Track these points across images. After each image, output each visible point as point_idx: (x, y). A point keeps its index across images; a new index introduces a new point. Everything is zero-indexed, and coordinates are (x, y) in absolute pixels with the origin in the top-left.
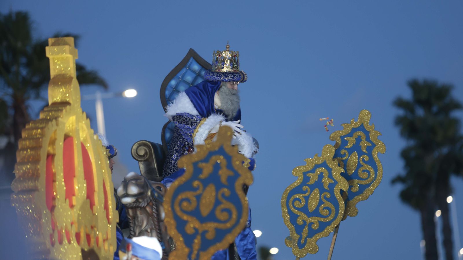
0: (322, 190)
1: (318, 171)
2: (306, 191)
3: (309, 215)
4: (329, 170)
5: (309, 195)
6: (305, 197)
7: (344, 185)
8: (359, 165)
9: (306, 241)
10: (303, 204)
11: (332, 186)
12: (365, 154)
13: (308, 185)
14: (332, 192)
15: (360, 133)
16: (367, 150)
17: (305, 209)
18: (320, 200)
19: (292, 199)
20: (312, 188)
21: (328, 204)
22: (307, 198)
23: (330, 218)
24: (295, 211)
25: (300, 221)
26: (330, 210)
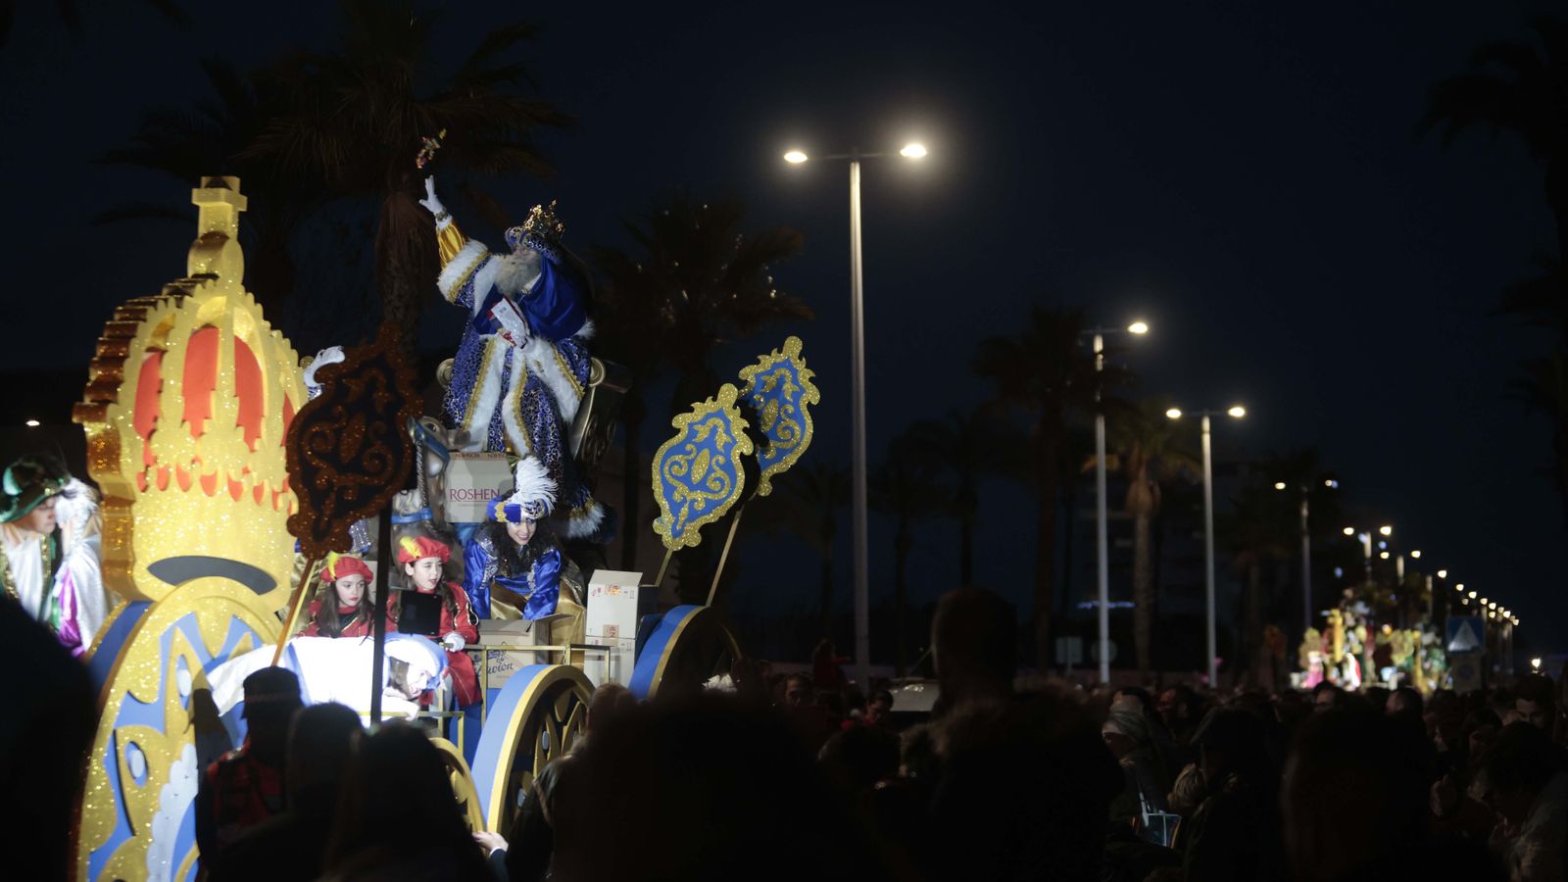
0: (714, 452)
1: (710, 423)
2: (690, 452)
3: (693, 488)
4: (727, 423)
5: (696, 457)
6: (688, 460)
7: (747, 447)
8: (779, 419)
9: (683, 526)
10: (684, 470)
11: (729, 446)
12: (790, 403)
13: (694, 443)
14: (727, 456)
15: (783, 371)
16: (792, 396)
17: (686, 479)
18: (710, 466)
19: (669, 462)
20: (700, 447)
21: (720, 473)
22: (691, 463)
23: (723, 494)
24: (671, 480)
25: (677, 497)
26: (722, 481)
